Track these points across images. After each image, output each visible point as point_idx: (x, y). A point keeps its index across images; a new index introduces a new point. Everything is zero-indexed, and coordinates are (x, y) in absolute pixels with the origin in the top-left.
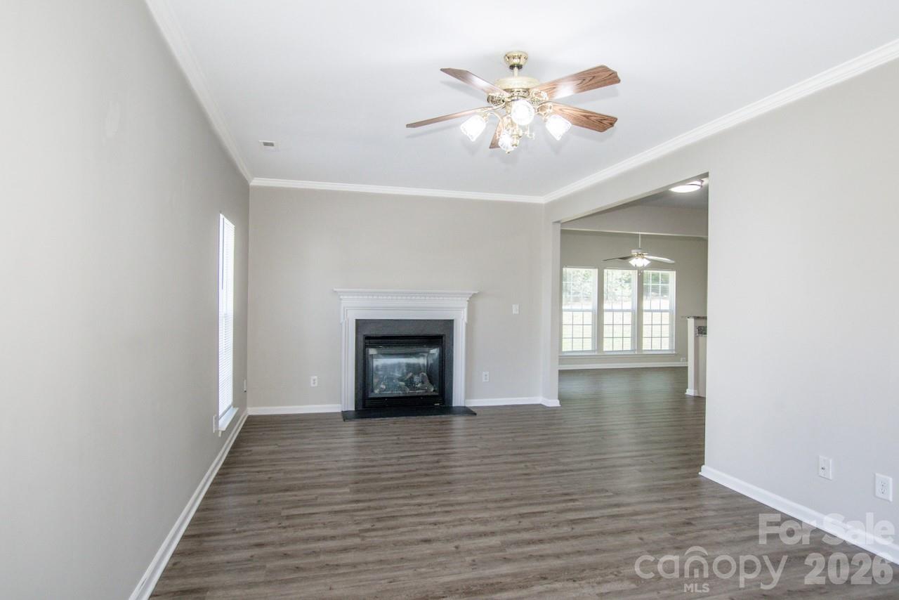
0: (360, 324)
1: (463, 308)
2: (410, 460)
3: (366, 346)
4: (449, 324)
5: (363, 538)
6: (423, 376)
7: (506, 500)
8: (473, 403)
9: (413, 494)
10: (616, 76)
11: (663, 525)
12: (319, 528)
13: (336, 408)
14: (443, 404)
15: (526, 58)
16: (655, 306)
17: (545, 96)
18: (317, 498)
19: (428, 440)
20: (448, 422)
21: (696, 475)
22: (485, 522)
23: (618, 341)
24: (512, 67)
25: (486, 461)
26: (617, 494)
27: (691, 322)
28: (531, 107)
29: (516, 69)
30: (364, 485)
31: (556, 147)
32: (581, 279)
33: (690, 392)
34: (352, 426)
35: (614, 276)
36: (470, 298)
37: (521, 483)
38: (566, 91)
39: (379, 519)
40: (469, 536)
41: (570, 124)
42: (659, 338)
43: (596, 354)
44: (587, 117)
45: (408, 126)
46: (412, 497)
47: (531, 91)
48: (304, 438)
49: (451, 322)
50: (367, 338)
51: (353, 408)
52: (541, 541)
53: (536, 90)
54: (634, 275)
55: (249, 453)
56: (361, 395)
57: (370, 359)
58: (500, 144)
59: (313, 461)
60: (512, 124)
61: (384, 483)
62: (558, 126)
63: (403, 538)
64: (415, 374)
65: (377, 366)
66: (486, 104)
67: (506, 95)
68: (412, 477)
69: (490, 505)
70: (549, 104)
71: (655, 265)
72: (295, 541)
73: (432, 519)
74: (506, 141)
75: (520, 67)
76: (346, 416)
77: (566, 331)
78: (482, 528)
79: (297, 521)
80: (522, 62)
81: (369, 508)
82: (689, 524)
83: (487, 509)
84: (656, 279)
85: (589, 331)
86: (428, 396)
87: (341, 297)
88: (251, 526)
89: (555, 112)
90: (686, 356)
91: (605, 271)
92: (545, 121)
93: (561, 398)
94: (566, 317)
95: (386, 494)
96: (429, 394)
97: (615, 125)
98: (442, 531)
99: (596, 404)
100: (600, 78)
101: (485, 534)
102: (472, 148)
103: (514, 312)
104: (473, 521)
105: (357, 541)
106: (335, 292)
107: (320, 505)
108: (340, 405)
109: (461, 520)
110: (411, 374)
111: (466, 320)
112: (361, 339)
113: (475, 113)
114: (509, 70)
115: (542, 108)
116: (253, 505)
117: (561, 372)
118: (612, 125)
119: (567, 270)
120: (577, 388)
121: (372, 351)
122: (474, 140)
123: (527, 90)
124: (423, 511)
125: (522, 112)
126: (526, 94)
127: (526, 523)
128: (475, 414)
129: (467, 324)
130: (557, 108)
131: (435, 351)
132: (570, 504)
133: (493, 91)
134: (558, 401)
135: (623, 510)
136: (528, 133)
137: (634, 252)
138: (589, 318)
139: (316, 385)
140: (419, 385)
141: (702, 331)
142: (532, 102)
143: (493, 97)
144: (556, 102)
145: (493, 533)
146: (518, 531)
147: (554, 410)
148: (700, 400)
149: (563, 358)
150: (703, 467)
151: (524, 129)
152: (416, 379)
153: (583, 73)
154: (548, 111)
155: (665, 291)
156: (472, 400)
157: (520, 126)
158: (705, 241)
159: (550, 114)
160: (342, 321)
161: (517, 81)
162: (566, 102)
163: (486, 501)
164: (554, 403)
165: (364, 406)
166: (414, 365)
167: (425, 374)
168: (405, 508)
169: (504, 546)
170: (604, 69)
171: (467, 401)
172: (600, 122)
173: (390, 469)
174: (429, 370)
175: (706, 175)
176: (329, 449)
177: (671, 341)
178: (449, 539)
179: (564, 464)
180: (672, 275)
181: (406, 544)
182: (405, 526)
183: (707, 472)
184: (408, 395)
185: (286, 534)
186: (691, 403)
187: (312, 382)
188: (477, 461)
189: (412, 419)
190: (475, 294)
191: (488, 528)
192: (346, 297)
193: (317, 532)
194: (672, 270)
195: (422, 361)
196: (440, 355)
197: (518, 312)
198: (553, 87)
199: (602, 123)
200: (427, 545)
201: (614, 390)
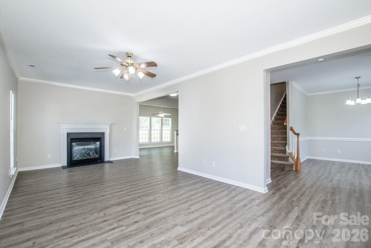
0: (68, 134)
1: (108, 128)
2: (93, 177)
3: (71, 142)
4: (103, 134)
5: (81, 199)
6: (93, 152)
7: (126, 182)
8: (112, 159)
9: (96, 185)
10: (156, 65)
11: (169, 181)
12: (64, 199)
13: (59, 165)
14: (101, 160)
15: (132, 55)
16: (166, 128)
17: (138, 66)
18: (60, 192)
19: (97, 171)
20: (103, 166)
21: (177, 170)
22: (121, 188)
23: (156, 139)
24: (128, 56)
25: (118, 174)
26: (157, 177)
27: (175, 132)
28: (134, 68)
29: (129, 57)
30: (77, 186)
31: (141, 80)
32: (144, 121)
33: (175, 151)
34: (66, 171)
35: (154, 119)
36: (110, 125)
37: (131, 178)
38: (143, 66)
39: (86, 193)
40: (116, 192)
41: (144, 75)
42: (167, 138)
43: (149, 143)
44: (149, 73)
45: (95, 68)
46: (95, 186)
47: (134, 64)
48: (48, 176)
49: (104, 133)
50: (72, 139)
51: (66, 165)
52: (138, 190)
53: (135, 64)
54: (160, 119)
55: (25, 183)
56: (69, 160)
57: (73, 147)
58: (124, 77)
59: (54, 182)
60: (128, 72)
61: (85, 184)
62: (141, 75)
63: (95, 196)
64: (90, 151)
65: (75, 150)
66: (121, 66)
67: (127, 64)
68: (94, 181)
69: (122, 184)
70: (139, 69)
71: (166, 116)
72: (56, 204)
73: (105, 190)
74: (126, 77)
75: (130, 57)
76: (63, 167)
77: (140, 136)
78: (120, 190)
79: (54, 199)
80: (131, 55)
81: (81, 191)
82: (175, 180)
83: (121, 185)
84: (166, 121)
85: (147, 136)
86: (95, 158)
87: (61, 125)
88: (35, 203)
89: (140, 71)
90: (174, 143)
91: (152, 118)
92: (138, 73)
93: (140, 156)
94: (140, 132)
95: (86, 187)
96: (96, 157)
97: (156, 76)
98: (108, 193)
99: (150, 157)
100: (152, 64)
101: (121, 191)
102: (116, 78)
103: (125, 130)
104: (117, 189)
105: (79, 200)
106: (58, 123)
107: (62, 193)
108: (61, 164)
109: (113, 189)
110: (89, 151)
111: (109, 132)
112: (69, 139)
113: (117, 68)
114: (127, 57)
115: (136, 69)
116: (33, 197)
117: (140, 149)
118: (155, 76)
119: (140, 118)
120: (144, 153)
121: (74, 144)
122: (116, 76)
123: (133, 64)
124: (100, 189)
125: (131, 70)
126: (132, 65)
127: (133, 186)
128: (113, 162)
129: (109, 134)
130: (141, 70)
131: (98, 143)
132: (145, 181)
133: (123, 63)
134: (139, 157)
135: (159, 180)
136: (133, 76)
137: (160, 112)
138: (147, 132)
139: (50, 157)
140: (92, 155)
141: (177, 134)
142: (134, 67)
143: (122, 64)
144: (141, 68)
145: (124, 190)
146: (131, 189)
147: (138, 159)
148: (177, 153)
149: (140, 145)
150: (178, 168)
151: (132, 75)
152: (91, 153)
153: (148, 62)
154: (138, 70)
155: (168, 124)
156: (111, 159)
157: (131, 74)
158: (178, 109)
159: (139, 71)
160: (61, 133)
161: (130, 61)
162: (143, 69)
163: (120, 183)
164: (138, 157)
165: (71, 164)
166: (90, 148)
167: (94, 151)
168: (94, 189)
169: (128, 192)
170: (153, 62)
171: (110, 159)
172: (152, 75)
173: (86, 180)
174: (96, 149)
175: (178, 92)
176: (60, 178)
177: (170, 139)
178: (110, 194)
179: (142, 172)
180: (170, 119)
181: (96, 198)
182: (95, 193)
183: (179, 169)
184: (88, 158)
185: (51, 203)
186: (175, 154)
187: (48, 156)
188: (116, 174)
189: (91, 166)
190: (112, 124)
191: (122, 190)
192: (63, 125)
193: (63, 200)
194: (170, 118)
195: (92, 146)
196: (100, 144)
197: (126, 130)
198: (140, 64)
199: (153, 76)
200: (104, 197)
201: (155, 153)
